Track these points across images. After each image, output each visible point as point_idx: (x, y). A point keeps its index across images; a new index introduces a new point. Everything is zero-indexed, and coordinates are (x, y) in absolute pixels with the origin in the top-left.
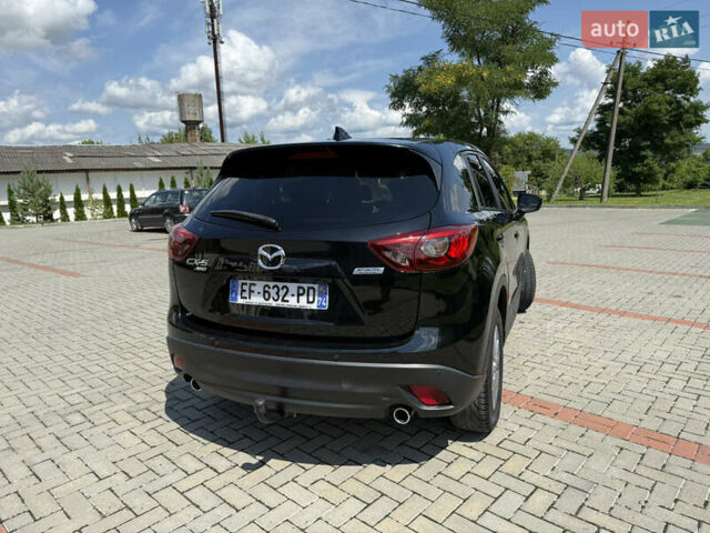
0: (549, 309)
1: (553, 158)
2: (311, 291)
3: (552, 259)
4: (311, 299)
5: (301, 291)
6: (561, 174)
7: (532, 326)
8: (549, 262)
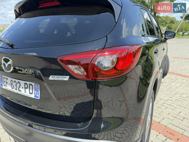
0: (173, 77)
1: (174, 23)
2: (31, 86)
3: (174, 56)
4: (31, 92)
5: (26, 86)
6: (177, 28)
7: (166, 85)
8: (173, 57)
